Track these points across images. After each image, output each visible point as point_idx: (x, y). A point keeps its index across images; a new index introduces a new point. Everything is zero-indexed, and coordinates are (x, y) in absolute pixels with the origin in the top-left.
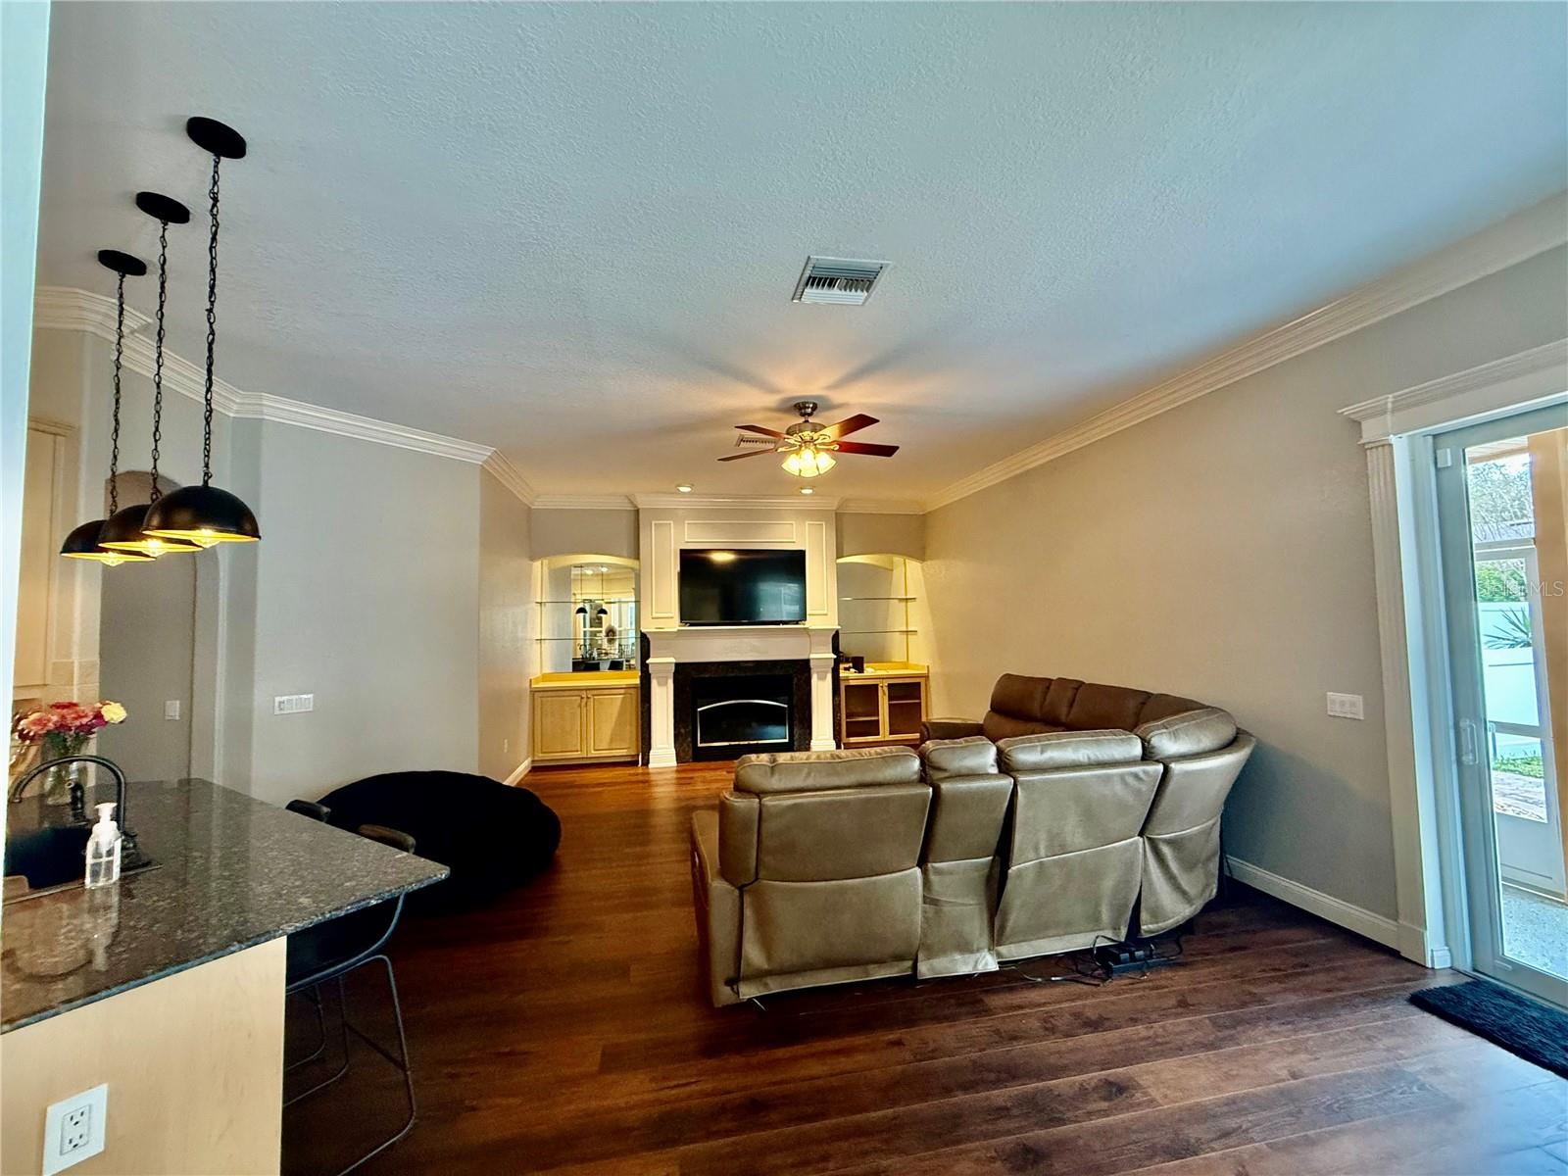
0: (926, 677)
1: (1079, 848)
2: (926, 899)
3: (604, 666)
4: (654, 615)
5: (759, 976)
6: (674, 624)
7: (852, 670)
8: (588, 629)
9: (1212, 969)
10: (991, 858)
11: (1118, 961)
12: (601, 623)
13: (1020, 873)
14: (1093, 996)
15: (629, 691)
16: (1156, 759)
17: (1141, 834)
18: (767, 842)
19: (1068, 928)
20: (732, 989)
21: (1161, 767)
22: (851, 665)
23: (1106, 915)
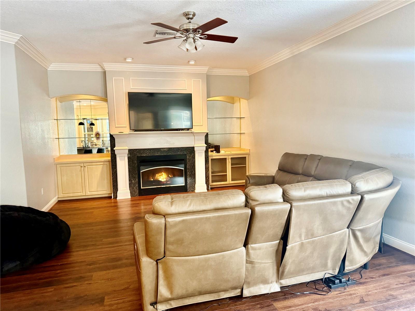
0: (249, 154)
1: (320, 236)
2: (247, 262)
3: (95, 151)
4: (117, 126)
5: (167, 300)
6: (127, 131)
7: (215, 152)
8: (86, 133)
9: (375, 285)
10: (278, 241)
11: (334, 283)
12: (92, 130)
13: (292, 248)
14: (323, 300)
15: (106, 163)
16: (357, 193)
17: (348, 228)
18: (168, 239)
19: (313, 270)
20: (154, 307)
21: (359, 197)
22: (214, 149)
23: (330, 264)
